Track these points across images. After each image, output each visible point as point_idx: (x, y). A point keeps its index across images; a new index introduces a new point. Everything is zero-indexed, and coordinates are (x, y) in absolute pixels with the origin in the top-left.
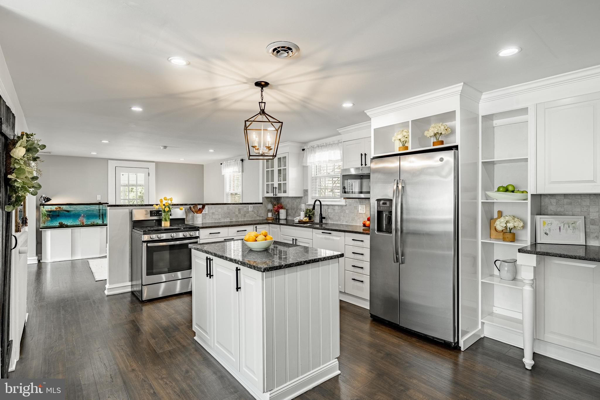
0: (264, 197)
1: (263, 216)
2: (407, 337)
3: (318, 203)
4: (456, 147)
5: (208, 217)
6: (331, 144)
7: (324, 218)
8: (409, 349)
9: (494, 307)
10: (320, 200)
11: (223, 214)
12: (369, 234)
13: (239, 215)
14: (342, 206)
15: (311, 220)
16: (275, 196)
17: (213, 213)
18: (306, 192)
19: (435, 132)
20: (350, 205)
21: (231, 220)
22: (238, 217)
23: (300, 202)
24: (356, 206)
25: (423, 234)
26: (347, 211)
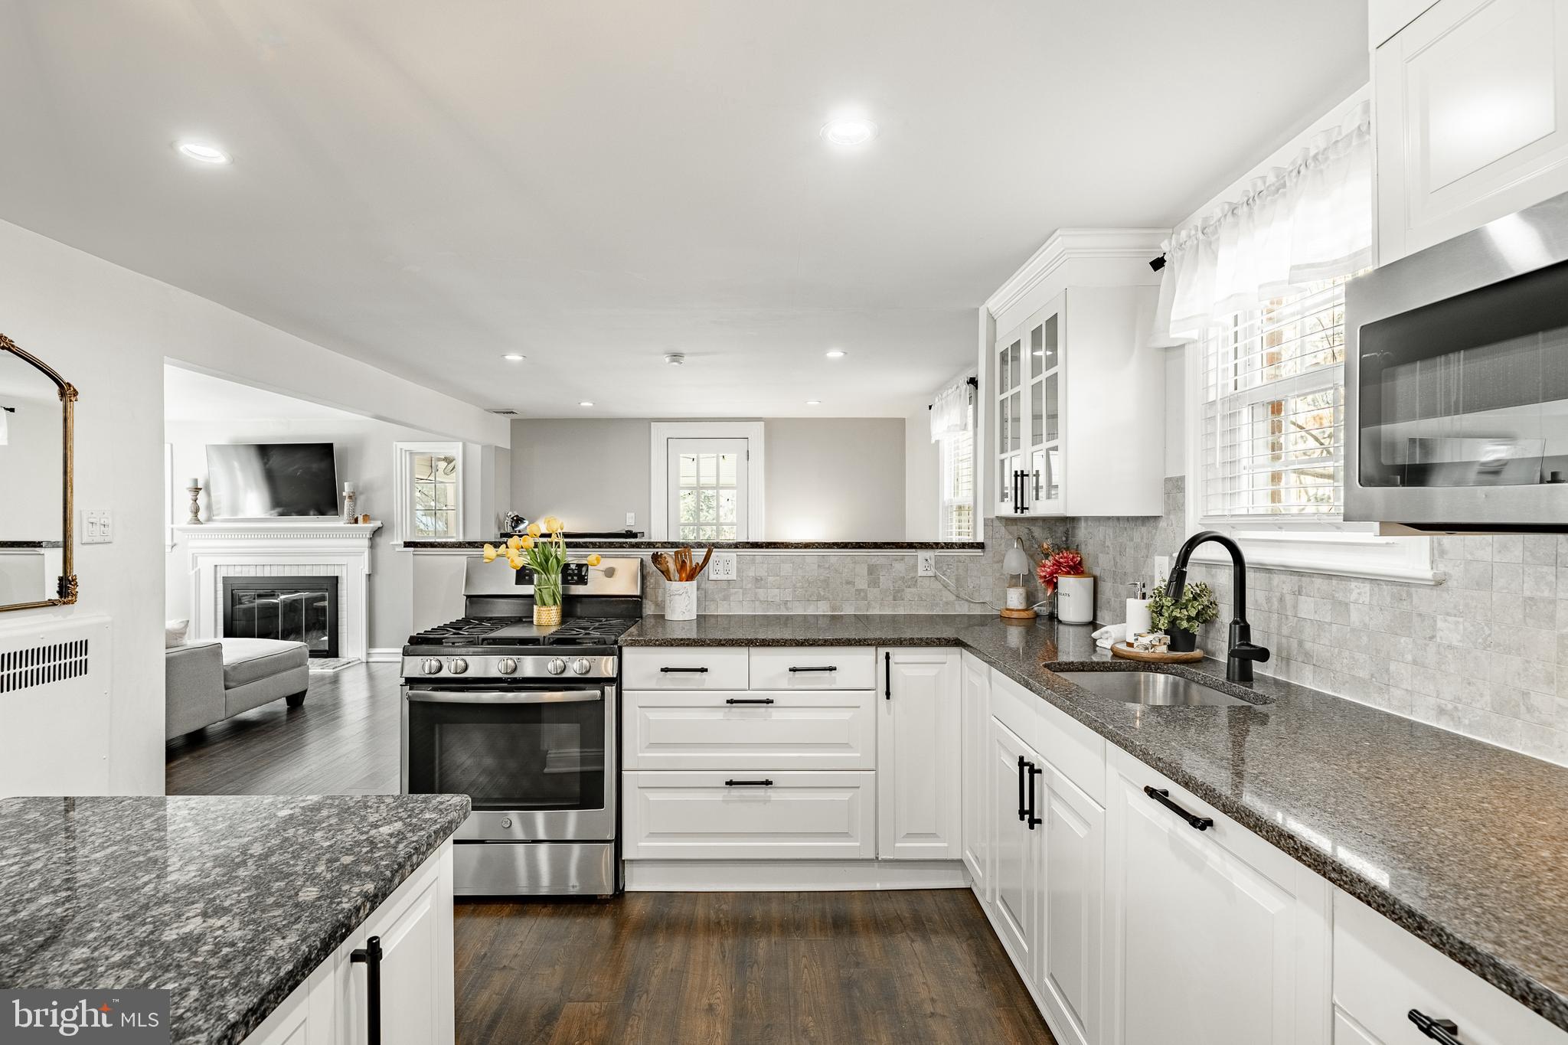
0: (993, 517)
1: (987, 599)
5: (736, 593)
7: (1263, 655)
10: (1231, 534)
11: (798, 585)
13: (873, 593)
14: (1405, 586)
16: (1019, 514)
17: (758, 581)
18: (1175, 487)
20: (1485, 583)
21: (834, 609)
22: (865, 598)
23: (1148, 546)
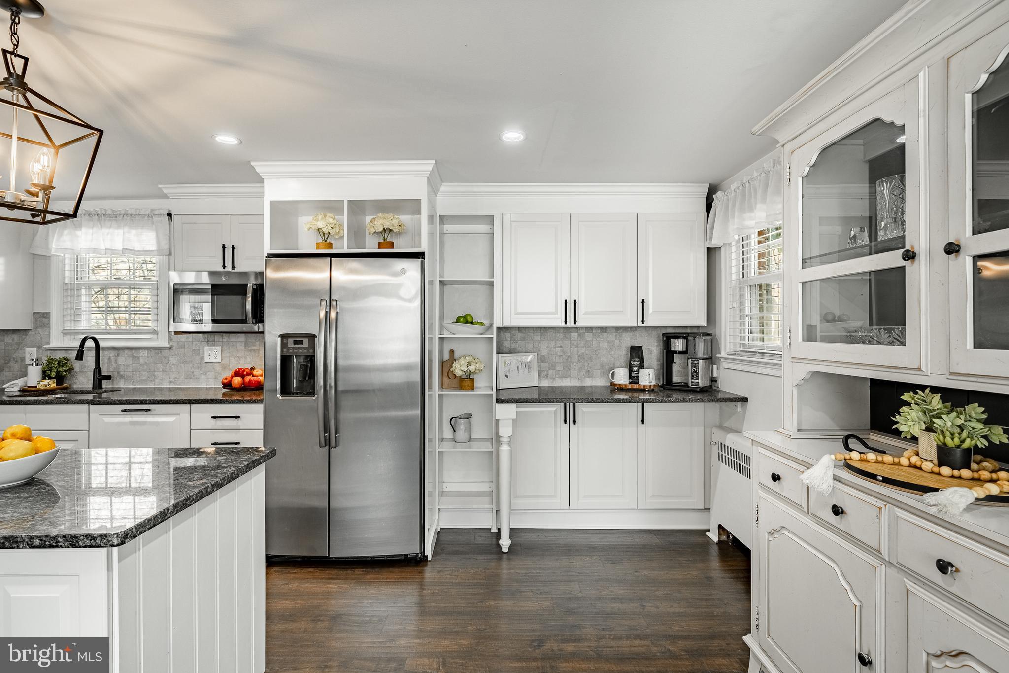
2: (345, 572)
3: (90, 344)
4: (419, 255)
6: (131, 215)
7: (107, 378)
8: (360, 591)
9: (444, 483)
10: (97, 337)
12: (261, 402)
14: (159, 349)
15: (62, 384)
18: (41, 316)
19: (386, 227)
20: (183, 347)
24: (198, 348)
25: (374, 391)
26: (173, 360)
